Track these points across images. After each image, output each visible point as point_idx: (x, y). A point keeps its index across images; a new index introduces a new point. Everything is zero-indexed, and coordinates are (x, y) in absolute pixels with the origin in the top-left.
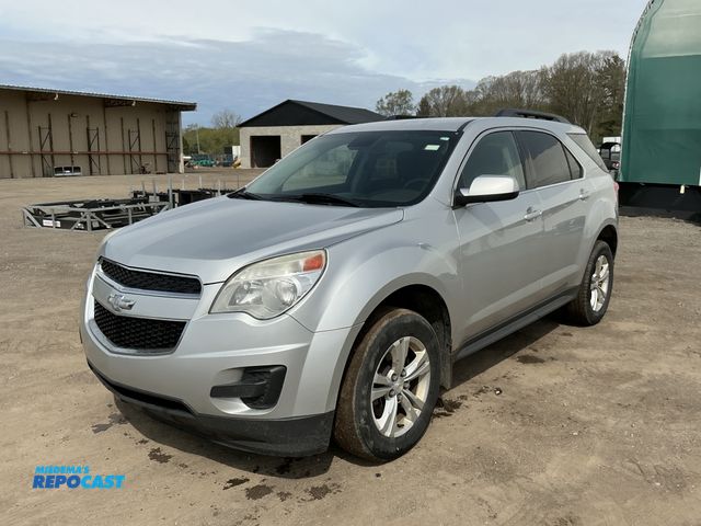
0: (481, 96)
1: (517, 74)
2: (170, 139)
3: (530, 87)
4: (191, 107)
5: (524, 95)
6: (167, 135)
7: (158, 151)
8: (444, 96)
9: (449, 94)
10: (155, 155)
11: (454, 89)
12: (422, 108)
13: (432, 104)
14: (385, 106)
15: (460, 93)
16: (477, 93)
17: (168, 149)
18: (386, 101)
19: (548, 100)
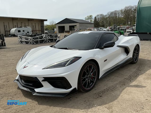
0: (108, 16)
1: (116, 11)
2: (42, 27)
3: (119, 14)
4: (46, 20)
5: (117, 15)
6: (41, 26)
7: (40, 30)
8: (100, 16)
9: (101, 16)
10: (39, 31)
11: (102, 15)
12: (95, 19)
13: (97, 18)
14: (87, 19)
15: (103, 15)
16: (107, 15)
17: (42, 29)
18: (87, 18)
19: (123, 16)
